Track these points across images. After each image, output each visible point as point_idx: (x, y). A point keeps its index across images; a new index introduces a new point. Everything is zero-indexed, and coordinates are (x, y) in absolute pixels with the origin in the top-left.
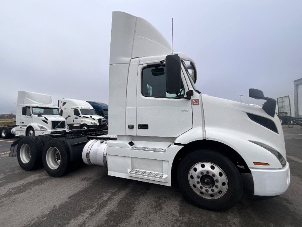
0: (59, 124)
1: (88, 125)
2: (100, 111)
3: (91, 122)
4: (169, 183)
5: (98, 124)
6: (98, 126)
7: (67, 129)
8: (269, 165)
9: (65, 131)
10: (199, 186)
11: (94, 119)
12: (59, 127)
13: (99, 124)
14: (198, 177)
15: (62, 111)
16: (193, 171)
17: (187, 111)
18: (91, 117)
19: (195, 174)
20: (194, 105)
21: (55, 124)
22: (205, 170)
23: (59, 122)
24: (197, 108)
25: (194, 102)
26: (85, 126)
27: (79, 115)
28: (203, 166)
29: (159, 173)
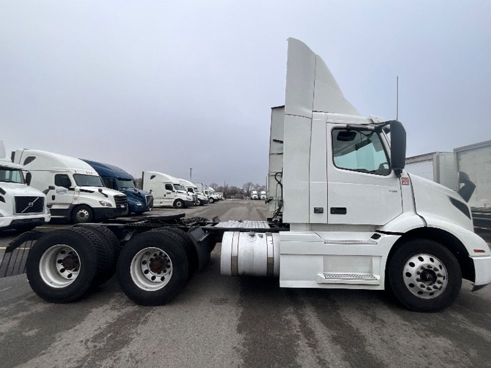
0: (31, 204)
1: (92, 207)
2: (111, 180)
3: (100, 202)
4: (382, 286)
5: (114, 206)
6: (114, 209)
7: (46, 216)
8: (484, 252)
9: (43, 219)
10: (419, 284)
11: (106, 196)
12: (32, 210)
13: (117, 206)
14: (418, 273)
15: (29, 176)
16: (409, 266)
17: (395, 191)
18: (100, 191)
19: (413, 270)
20: (403, 184)
21: (22, 203)
22: (425, 265)
23: (31, 199)
24: (406, 188)
25: (403, 182)
26: (86, 209)
27: (71, 186)
28: (421, 259)
29: (366, 274)
